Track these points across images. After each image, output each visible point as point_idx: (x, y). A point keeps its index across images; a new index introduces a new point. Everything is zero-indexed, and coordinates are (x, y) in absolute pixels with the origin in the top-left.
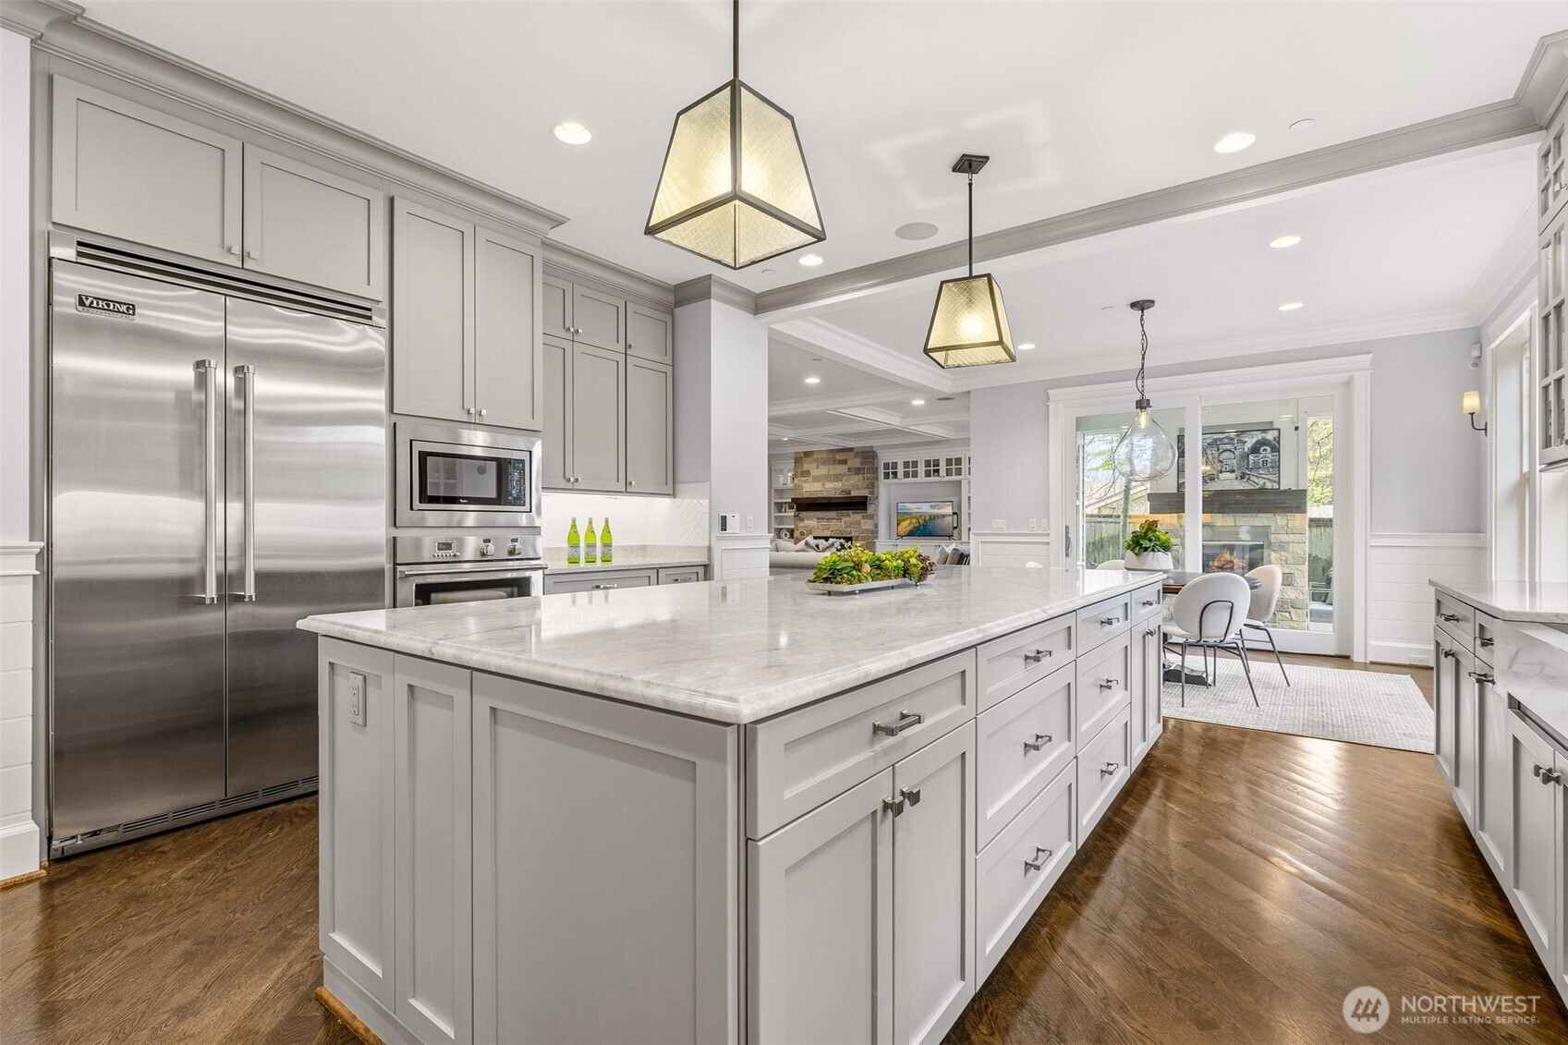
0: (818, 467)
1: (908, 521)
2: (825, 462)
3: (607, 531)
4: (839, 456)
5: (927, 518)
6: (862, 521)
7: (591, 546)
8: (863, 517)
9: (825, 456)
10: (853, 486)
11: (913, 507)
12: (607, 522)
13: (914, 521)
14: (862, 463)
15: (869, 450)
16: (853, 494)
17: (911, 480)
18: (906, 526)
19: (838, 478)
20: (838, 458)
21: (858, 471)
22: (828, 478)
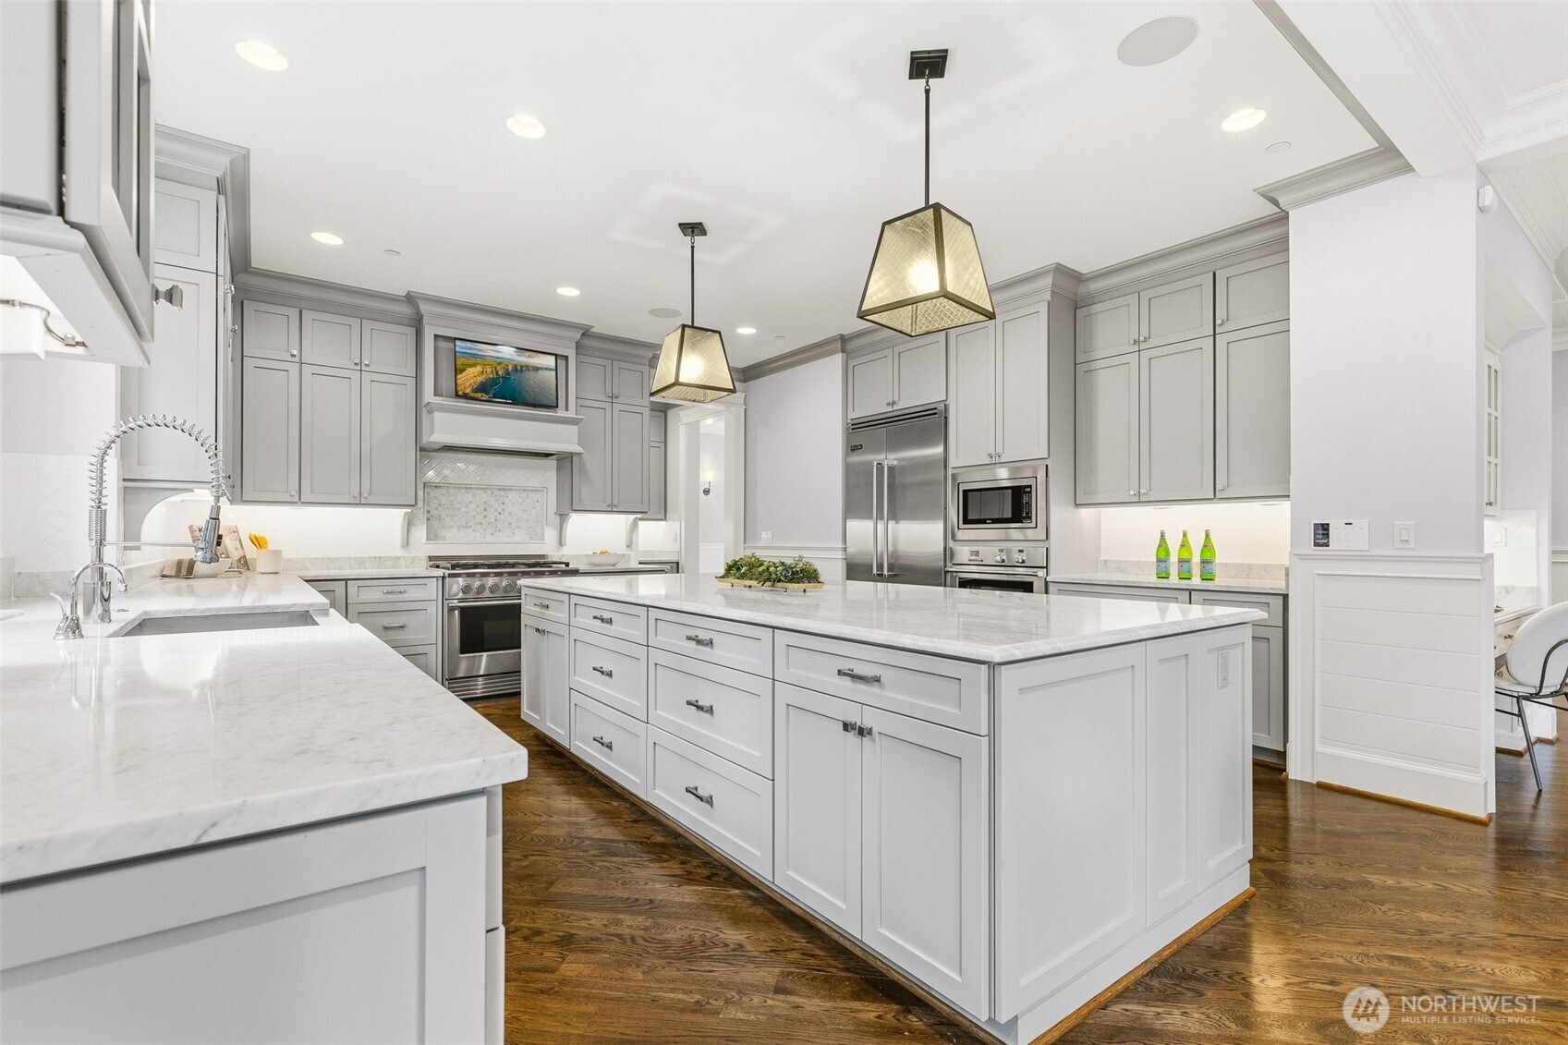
3: (1207, 545)
7: (1183, 562)
12: (1207, 535)
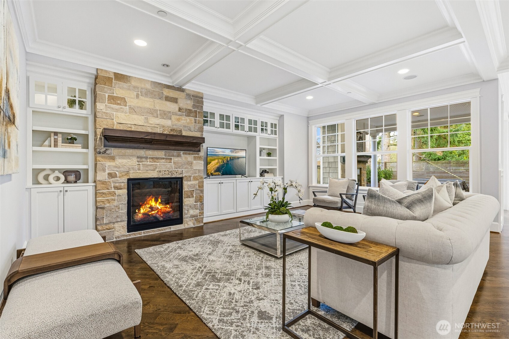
0: (137, 96)
1: (216, 161)
2: (148, 93)
4: (167, 92)
5: (229, 159)
6: (194, 162)
8: (195, 158)
9: (148, 86)
10: (185, 126)
11: (220, 152)
13: (220, 161)
14: (194, 106)
15: (200, 95)
16: (184, 133)
17: (225, 130)
18: (214, 165)
19: (165, 115)
20: (165, 93)
21: (189, 113)
22: (153, 112)
